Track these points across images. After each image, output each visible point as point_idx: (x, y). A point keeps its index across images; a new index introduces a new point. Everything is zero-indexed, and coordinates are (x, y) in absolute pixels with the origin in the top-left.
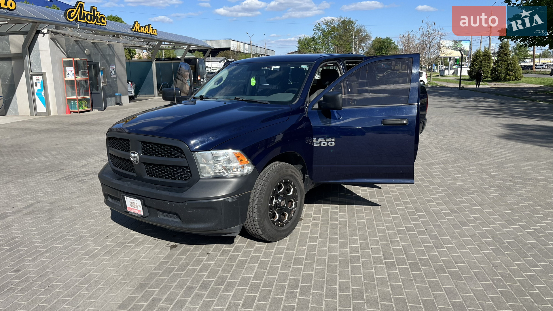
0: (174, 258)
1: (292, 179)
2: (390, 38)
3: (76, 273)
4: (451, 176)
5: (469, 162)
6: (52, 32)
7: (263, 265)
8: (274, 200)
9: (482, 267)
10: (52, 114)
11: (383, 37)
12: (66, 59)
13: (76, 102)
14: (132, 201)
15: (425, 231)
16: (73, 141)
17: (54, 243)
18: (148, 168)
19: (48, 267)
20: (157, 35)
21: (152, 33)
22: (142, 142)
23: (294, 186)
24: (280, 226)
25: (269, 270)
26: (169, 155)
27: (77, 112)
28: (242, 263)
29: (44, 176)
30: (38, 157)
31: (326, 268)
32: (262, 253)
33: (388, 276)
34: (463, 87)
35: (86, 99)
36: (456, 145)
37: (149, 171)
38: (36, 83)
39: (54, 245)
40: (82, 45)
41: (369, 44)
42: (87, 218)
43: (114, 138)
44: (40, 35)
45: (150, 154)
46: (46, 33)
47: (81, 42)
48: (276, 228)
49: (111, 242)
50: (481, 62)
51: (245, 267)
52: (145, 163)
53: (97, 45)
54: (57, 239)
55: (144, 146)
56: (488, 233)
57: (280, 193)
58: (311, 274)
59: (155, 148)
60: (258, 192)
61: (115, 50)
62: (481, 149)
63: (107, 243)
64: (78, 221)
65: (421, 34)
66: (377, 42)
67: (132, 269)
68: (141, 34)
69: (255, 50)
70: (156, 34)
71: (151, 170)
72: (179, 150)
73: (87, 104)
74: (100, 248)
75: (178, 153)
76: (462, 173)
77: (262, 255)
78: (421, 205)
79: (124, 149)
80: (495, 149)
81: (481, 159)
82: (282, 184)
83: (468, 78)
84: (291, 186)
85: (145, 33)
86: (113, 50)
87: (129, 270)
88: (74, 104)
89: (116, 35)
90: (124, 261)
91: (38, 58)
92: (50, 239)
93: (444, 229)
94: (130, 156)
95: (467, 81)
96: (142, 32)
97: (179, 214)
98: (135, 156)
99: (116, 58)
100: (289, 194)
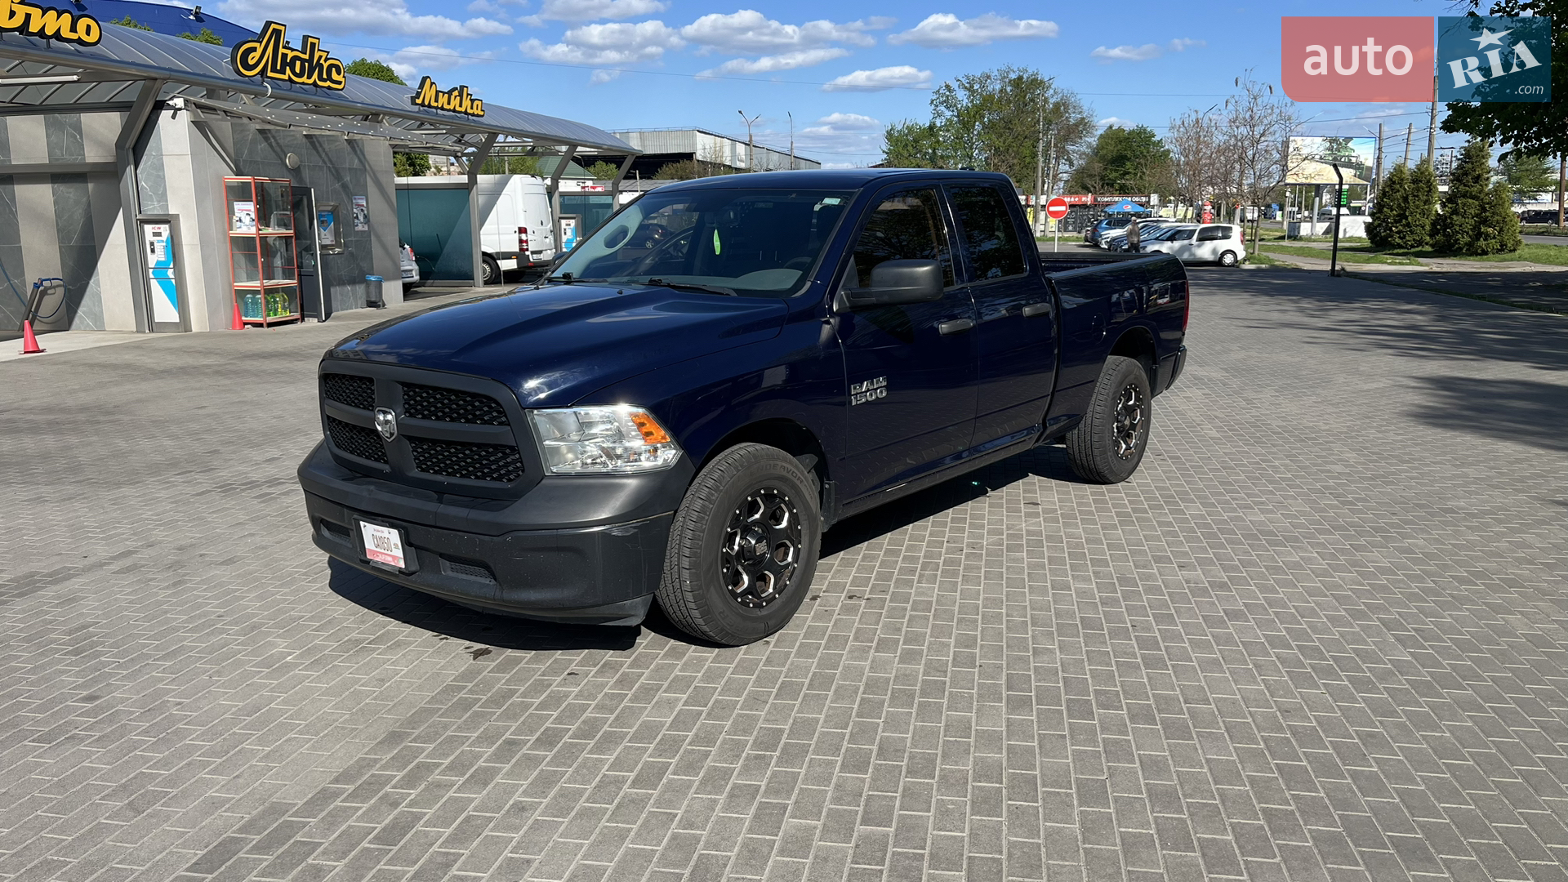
0: (480, 677)
1: (786, 489)
2: (1149, 129)
3: (237, 706)
4: (1237, 500)
5: (1298, 466)
6: (198, 106)
7: (699, 697)
8: (738, 539)
9: (1250, 712)
10: (195, 328)
11: (1129, 125)
12: (234, 179)
13: (259, 296)
14: (379, 534)
15: (1130, 629)
16: (245, 399)
17: (185, 638)
18: (419, 450)
19: (169, 691)
20: (483, 116)
21: (469, 111)
22: (404, 384)
23: (790, 508)
24: (751, 605)
25: (712, 708)
26: (470, 417)
27: (261, 325)
28: (647, 692)
29: (168, 482)
30: (154, 437)
31: (856, 706)
32: (703, 671)
33: (1008, 726)
34: (1343, 269)
35: (286, 290)
36: (1275, 423)
37: (421, 458)
38: (152, 244)
39: (185, 643)
40: (278, 143)
41: (1089, 145)
42: (272, 584)
43: (337, 375)
44: (165, 115)
45: (423, 414)
46: (180, 109)
47: (276, 135)
48: (742, 610)
49: (327, 638)
50: (1405, 199)
51: (655, 700)
52: (411, 439)
53: (319, 142)
54: (192, 630)
55: (408, 395)
56: (1291, 637)
57: (755, 522)
58: (815, 718)
59: (435, 398)
60: (694, 516)
61: (367, 157)
62: (1341, 433)
63: (317, 642)
64: (248, 591)
65: (1231, 117)
66: (1112, 139)
67: (375, 699)
68: (439, 111)
69: (765, 160)
70: (482, 113)
71: (426, 455)
72: (493, 405)
73: (289, 304)
74: (298, 652)
75: (491, 413)
76: (1271, 492)
77: (700, 675)
78: (1136, 568)
79: (362, 404)
80: (1380, 435)
81: (1332, 458)
82: (758, 499)
83: (1367, 244)
84: (782, 505)
85: (449, 110)
86: (361, 157)
87: (367, 701)
88: (255, 303)
89: (372, 116)
90: (357, 681)
91: (159, 176)
92: (176, 629)
93: (1179, 625)
94: (374, 419)
95: (1359, 254)
96: (442, 109)
97: (492, 565)
98: (386, 421)
99: (368, 179)
100: (778, 527)
